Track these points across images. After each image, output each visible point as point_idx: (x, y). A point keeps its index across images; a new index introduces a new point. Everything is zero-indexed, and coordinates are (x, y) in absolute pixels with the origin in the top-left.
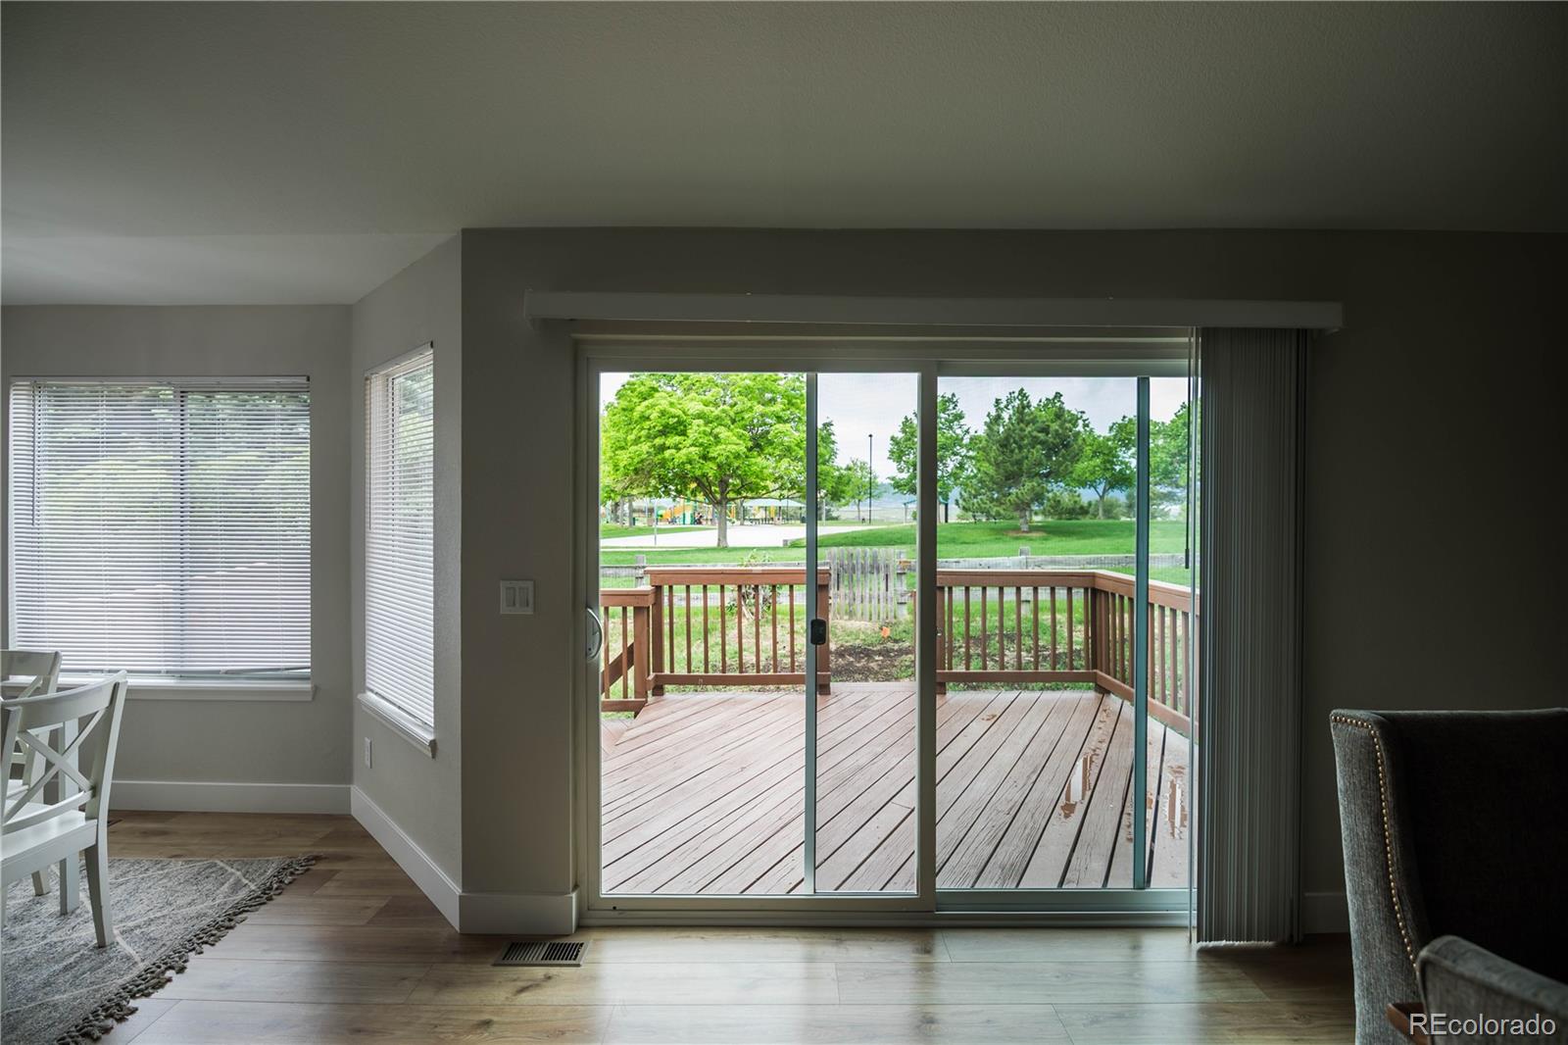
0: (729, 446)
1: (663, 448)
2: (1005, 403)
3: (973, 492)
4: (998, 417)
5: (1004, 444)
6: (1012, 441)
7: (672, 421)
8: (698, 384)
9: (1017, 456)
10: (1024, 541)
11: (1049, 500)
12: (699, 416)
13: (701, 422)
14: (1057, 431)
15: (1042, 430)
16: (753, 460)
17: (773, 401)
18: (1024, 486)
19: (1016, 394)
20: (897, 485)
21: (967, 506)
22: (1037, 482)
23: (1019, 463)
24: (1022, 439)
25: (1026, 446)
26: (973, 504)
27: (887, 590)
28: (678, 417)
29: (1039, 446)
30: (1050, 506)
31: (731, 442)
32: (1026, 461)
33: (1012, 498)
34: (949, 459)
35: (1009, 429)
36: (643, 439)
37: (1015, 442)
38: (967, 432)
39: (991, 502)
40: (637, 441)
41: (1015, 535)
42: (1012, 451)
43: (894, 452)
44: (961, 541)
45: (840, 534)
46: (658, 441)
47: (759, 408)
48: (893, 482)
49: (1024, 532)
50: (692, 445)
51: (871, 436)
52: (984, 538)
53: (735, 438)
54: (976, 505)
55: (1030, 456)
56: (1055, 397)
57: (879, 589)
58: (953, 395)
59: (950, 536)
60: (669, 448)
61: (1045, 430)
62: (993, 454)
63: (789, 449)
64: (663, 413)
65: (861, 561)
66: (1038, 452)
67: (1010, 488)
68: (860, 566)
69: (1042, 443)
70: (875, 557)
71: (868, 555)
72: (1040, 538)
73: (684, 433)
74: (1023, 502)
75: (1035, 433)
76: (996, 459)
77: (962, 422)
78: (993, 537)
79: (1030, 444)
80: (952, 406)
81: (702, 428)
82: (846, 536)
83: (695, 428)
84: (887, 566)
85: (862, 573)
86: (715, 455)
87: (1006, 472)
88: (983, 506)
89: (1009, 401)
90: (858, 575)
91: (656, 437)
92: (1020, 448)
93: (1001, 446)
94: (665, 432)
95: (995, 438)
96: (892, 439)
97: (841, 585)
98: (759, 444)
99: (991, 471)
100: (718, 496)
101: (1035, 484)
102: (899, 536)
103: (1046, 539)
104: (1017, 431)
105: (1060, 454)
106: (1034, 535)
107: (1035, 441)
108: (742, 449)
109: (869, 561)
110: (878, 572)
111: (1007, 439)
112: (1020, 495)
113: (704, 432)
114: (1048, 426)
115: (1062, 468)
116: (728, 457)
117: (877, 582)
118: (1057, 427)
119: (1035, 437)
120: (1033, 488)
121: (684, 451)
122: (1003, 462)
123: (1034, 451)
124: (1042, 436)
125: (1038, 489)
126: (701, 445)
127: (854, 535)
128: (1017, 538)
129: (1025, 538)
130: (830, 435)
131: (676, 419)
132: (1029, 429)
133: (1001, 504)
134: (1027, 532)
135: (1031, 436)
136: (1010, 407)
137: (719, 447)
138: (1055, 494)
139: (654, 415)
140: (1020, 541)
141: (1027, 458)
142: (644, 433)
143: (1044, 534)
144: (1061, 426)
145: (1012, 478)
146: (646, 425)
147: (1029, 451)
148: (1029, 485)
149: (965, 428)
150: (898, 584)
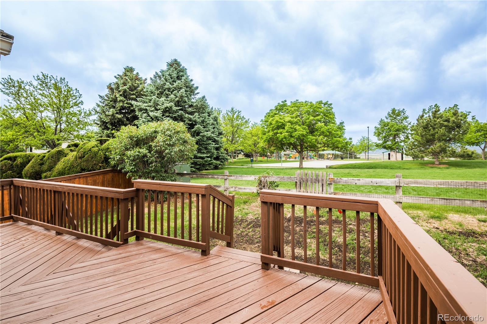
0: (299, 132)
1: (277, 133)
2: (428, 110)
3: (410, 148)
4: (423, 116)
5: (426, 127)
6: (429, 126)
7: (280, 124)
8: (291, 111)
9: (432, 132)
10: (435, 169)
11: (449, 151)
12: (289, 122)
13: (290, 124)
14: (454, 120)
15: (446, 121)
16: (309, 137)
17: (318, 115)
18: (436, 145)
19: (433, 107)
20: (377, 146)
21: (407, 153)
22: (443, 143)
23: (433, 135)
24: (435, 125)
25: (437, 128)
26: (410, 153)
27: (323, 191)
28: (282, 123)
29: (444, 128)
30: (450, 154)
31: (301, 130)
32: (437, 134)
33: (430, 150)
34: (401, 135)
35: (428, 121)
36: (271, 131)
37: (431, 126)
38: (410, 124)
39: (419, 152)
40: (269, 132)
41: (431, 166)
42: (430, 130)
43: (376, 133)
44: (403, 168)
45: (350, 164)
46: (275, 131)
47: (312, 118)
48: (375, 144)
49: (437, 165)
50: (287, 132)
51: (368, 127)
52: (415, 167)
53: (302, 129)
54: (411, 153)
55: (439, 132)
56: (454, 106)
57: (319, 190)
58: (404, 109)
59: (399, 166)
60: (279, 133)
61: (448, 120)
62: (419, 132)
63: (323, 132)
64: (277, 121)
65: (310, 177)
66: (443, 130)
67: (430, 146)
68: (310, 179)
69: (446, 126)
70: (317, 176)
71: (314, 174)
72: (445, 168)
73: (284, 128)
74: (435, 152)
75: (442, 122)
76: (421, 134)
77: (408, 120)
78: (420, 167)
79: (439, 127)
80: (403, 114)
81: (290, 126)
82: (352, 165)
83: (288, 126)
84: (323, 180)
85: (311, 182)
86: (294, 135)
87: (427, 139)
88: (415, 153)
89: (429, 110)
90: (309, 183)
91: (275, 130)
92: (434, 129)
93: (424, 128)
94: (278, 128)
95: (421, 125)
96: (375, 127)
97: (301, 187)
98: (312, 131)
99: (419, 138)
100: (300, 150)
101: (442, 144)
102: (375, 165)
103: (448, 168)
104: (432, 122)
105: (456, 130)
106: (441, 166)
107: (442, 125)
108: (305, 133)
109: (314, 177)
110: (319, 183)
111: (427, 125)
112: (434, 149)
113: (291, 128)
114: (449, 119)
115: (457, 137)
116: (299, 136)
117: (318, 187)
118: (454, 119)
119: (442, 124)
120: (440, 146)
121: (283, 134)
122: (425, 135)
123: (441, 130)
124: (446, 123)
125: (444, 146)
126: (289, 132)
127: (355, 164)
128: (432, 167)
129: (436, 167)
130: (343, 127)
131: (281, 124)
132: (438, 120)
133: (424, 153)
134: (438, 165)
135: (440, 123)
136: (430, 112)
137: (296, 132)
138: (452, 148)
139: (274, 122)
140: (434, 169)
141: (437, 133)
142: (271, 129)
143: (447, 166)
144: (456, 118)
145: (430, 141)
146: (271, 126)
147: (438, 130)
148: (438, 144)
149: (409, 122)
150: (329, 189)
